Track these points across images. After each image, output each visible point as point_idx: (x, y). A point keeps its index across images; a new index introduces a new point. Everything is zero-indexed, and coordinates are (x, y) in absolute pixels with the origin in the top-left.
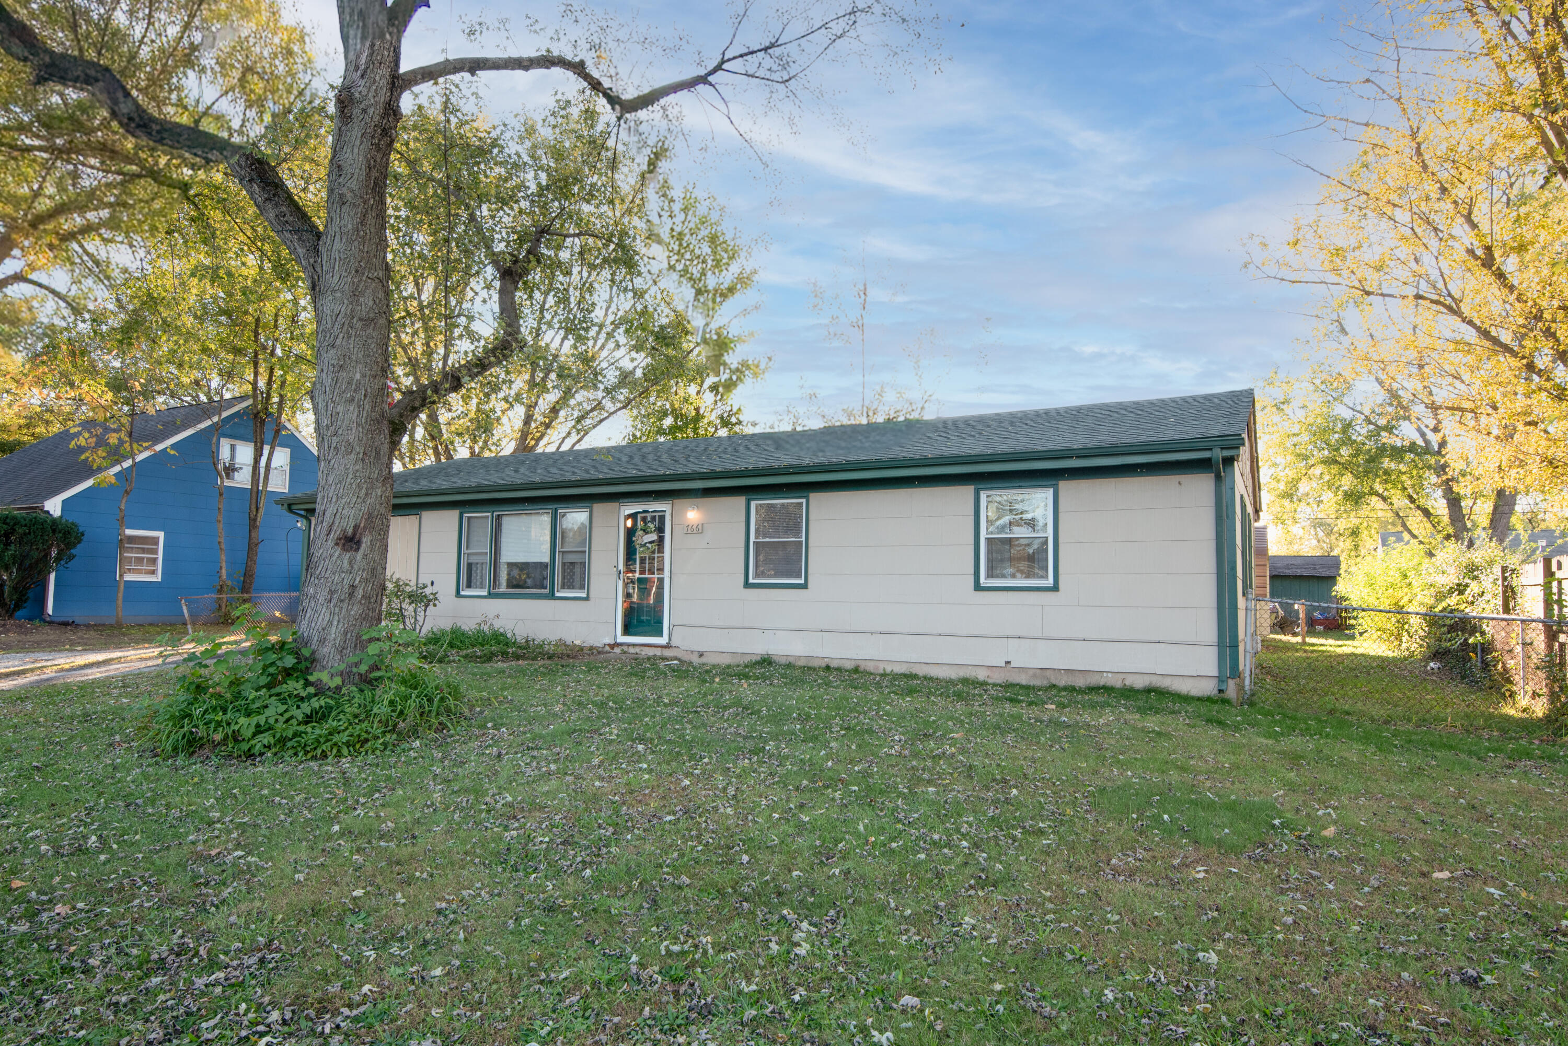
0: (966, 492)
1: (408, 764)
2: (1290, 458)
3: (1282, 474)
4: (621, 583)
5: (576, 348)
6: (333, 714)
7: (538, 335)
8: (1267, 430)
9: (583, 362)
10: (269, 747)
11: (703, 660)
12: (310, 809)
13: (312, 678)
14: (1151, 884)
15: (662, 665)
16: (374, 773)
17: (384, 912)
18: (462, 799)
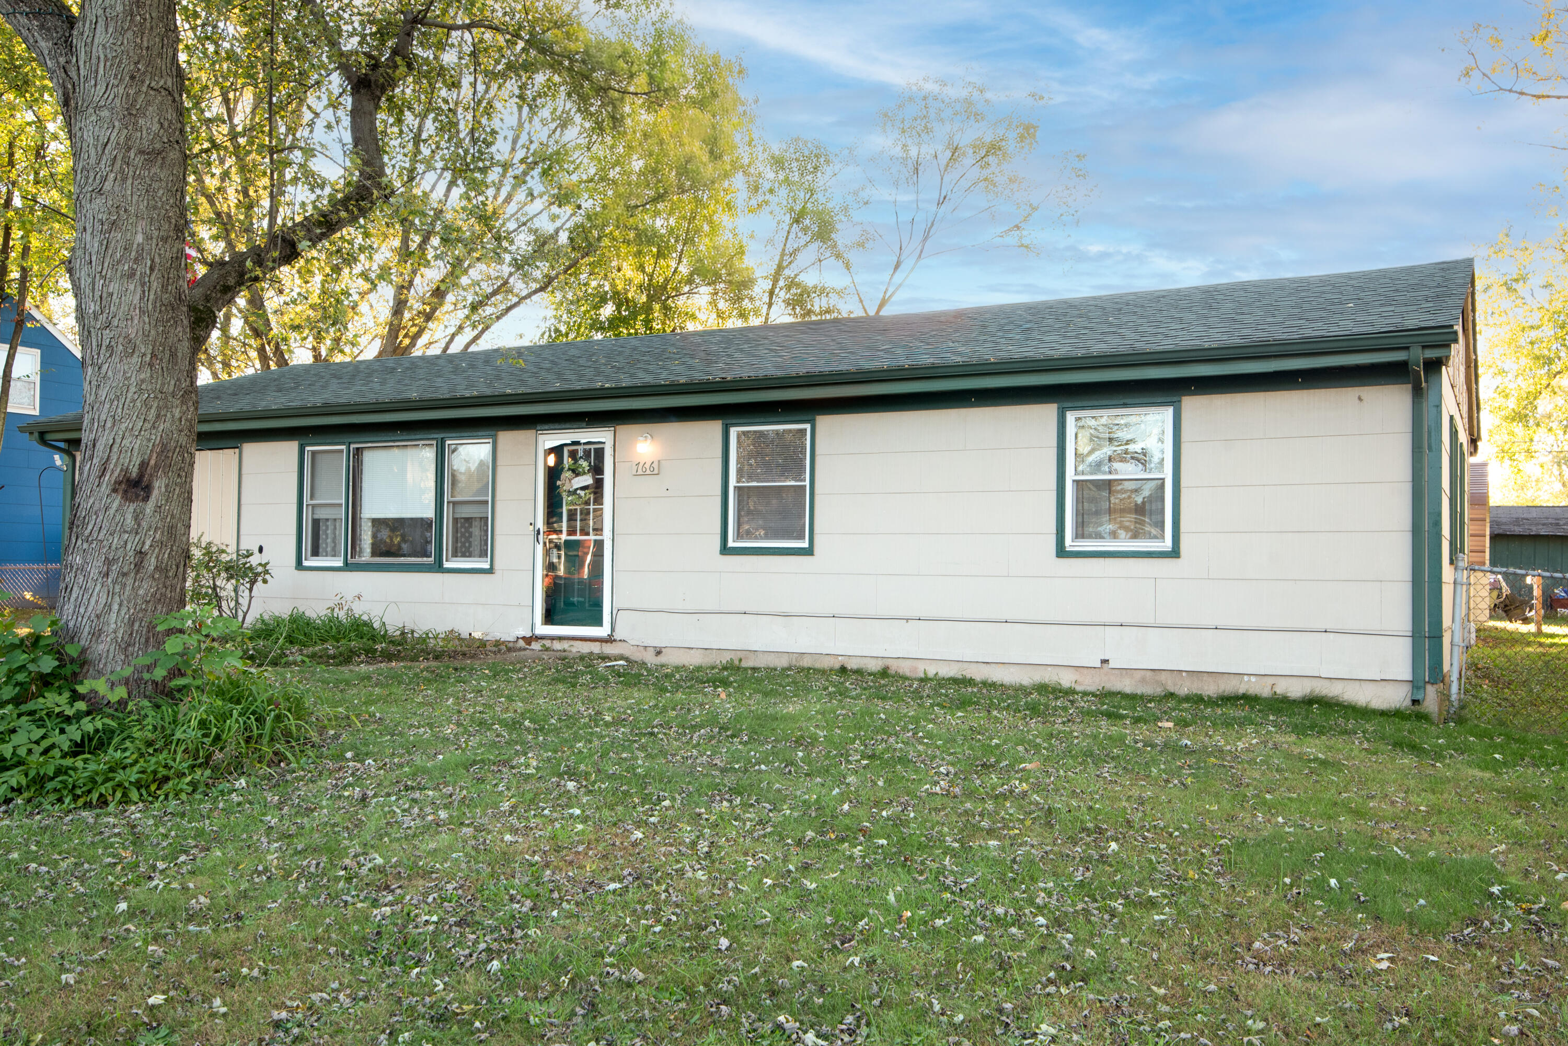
0: (1047, 412)
1: (227, 812)
2: (1526, 362)
3: (1512, 386)
4: (540, 548)
5: (469, 199)
6: (116, 740)
7: (411, 179)
8: (1491, 321)
9: (479, 221)
10: (18, 790)
11: (662, 659)
12: (82, 880)
13: (81, 689)
14: (1310, 978)
15: (601, 666)
16: (178, 827)
17: (195, 1027)
18: (309, 862)
